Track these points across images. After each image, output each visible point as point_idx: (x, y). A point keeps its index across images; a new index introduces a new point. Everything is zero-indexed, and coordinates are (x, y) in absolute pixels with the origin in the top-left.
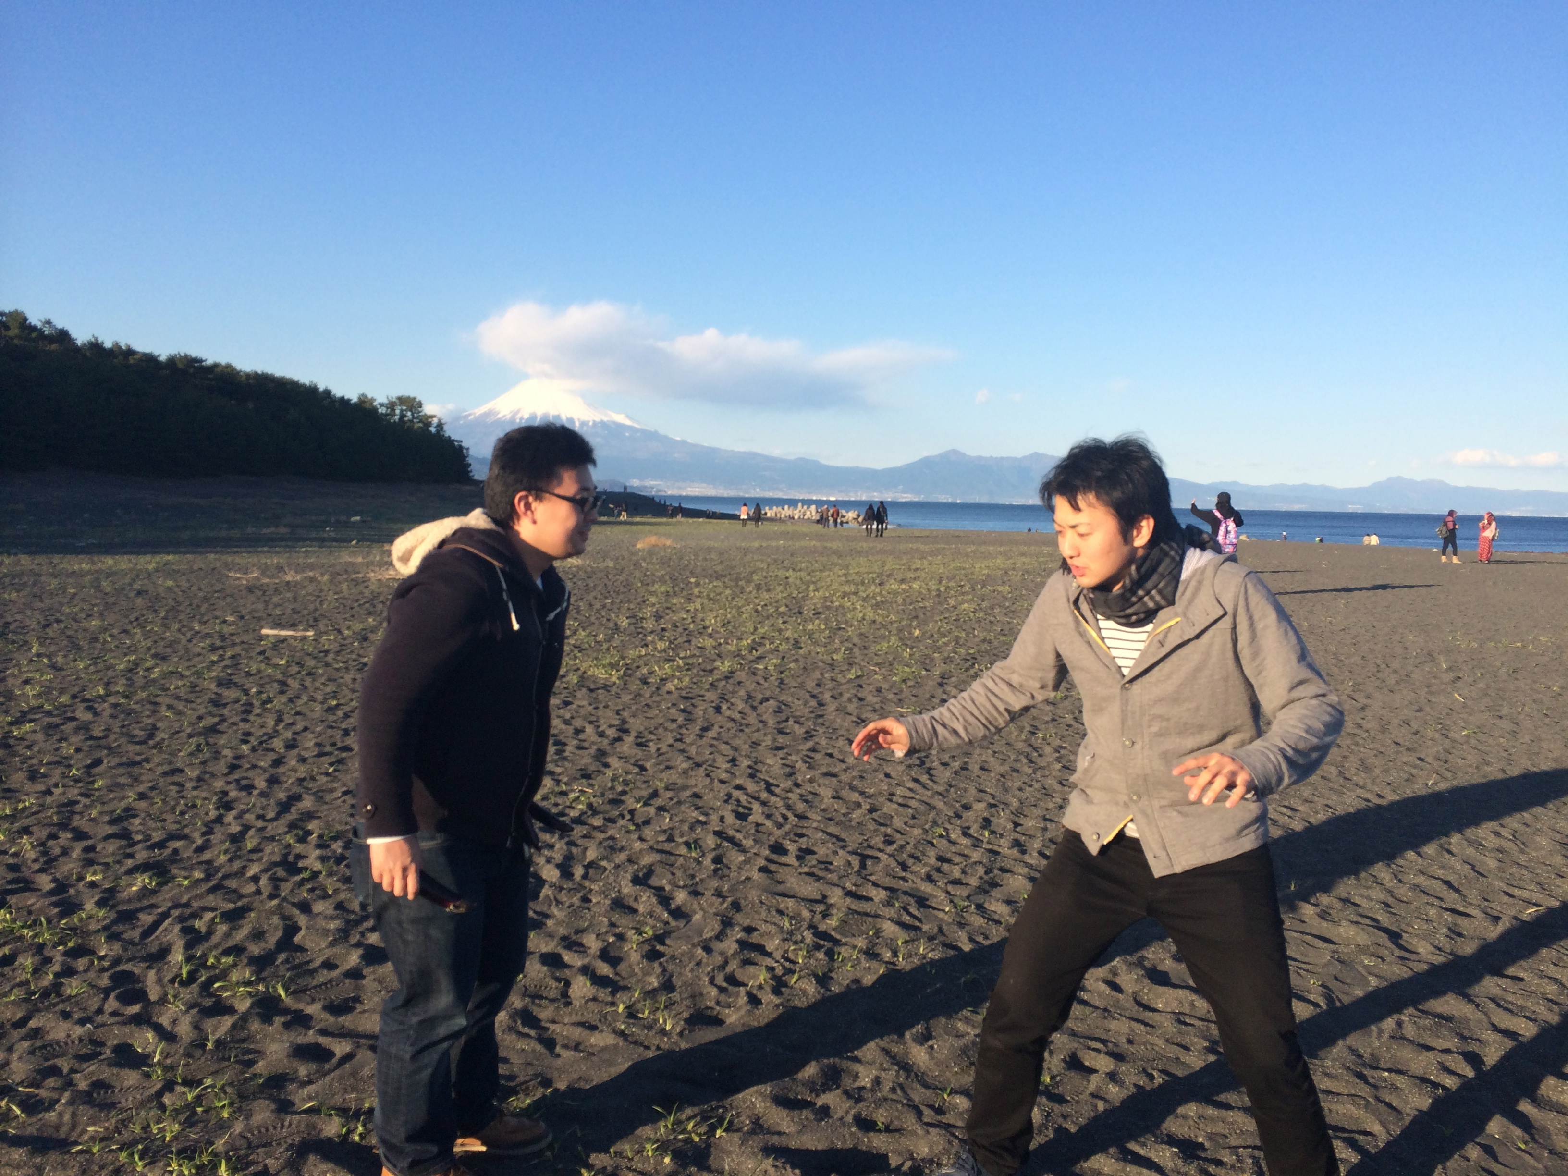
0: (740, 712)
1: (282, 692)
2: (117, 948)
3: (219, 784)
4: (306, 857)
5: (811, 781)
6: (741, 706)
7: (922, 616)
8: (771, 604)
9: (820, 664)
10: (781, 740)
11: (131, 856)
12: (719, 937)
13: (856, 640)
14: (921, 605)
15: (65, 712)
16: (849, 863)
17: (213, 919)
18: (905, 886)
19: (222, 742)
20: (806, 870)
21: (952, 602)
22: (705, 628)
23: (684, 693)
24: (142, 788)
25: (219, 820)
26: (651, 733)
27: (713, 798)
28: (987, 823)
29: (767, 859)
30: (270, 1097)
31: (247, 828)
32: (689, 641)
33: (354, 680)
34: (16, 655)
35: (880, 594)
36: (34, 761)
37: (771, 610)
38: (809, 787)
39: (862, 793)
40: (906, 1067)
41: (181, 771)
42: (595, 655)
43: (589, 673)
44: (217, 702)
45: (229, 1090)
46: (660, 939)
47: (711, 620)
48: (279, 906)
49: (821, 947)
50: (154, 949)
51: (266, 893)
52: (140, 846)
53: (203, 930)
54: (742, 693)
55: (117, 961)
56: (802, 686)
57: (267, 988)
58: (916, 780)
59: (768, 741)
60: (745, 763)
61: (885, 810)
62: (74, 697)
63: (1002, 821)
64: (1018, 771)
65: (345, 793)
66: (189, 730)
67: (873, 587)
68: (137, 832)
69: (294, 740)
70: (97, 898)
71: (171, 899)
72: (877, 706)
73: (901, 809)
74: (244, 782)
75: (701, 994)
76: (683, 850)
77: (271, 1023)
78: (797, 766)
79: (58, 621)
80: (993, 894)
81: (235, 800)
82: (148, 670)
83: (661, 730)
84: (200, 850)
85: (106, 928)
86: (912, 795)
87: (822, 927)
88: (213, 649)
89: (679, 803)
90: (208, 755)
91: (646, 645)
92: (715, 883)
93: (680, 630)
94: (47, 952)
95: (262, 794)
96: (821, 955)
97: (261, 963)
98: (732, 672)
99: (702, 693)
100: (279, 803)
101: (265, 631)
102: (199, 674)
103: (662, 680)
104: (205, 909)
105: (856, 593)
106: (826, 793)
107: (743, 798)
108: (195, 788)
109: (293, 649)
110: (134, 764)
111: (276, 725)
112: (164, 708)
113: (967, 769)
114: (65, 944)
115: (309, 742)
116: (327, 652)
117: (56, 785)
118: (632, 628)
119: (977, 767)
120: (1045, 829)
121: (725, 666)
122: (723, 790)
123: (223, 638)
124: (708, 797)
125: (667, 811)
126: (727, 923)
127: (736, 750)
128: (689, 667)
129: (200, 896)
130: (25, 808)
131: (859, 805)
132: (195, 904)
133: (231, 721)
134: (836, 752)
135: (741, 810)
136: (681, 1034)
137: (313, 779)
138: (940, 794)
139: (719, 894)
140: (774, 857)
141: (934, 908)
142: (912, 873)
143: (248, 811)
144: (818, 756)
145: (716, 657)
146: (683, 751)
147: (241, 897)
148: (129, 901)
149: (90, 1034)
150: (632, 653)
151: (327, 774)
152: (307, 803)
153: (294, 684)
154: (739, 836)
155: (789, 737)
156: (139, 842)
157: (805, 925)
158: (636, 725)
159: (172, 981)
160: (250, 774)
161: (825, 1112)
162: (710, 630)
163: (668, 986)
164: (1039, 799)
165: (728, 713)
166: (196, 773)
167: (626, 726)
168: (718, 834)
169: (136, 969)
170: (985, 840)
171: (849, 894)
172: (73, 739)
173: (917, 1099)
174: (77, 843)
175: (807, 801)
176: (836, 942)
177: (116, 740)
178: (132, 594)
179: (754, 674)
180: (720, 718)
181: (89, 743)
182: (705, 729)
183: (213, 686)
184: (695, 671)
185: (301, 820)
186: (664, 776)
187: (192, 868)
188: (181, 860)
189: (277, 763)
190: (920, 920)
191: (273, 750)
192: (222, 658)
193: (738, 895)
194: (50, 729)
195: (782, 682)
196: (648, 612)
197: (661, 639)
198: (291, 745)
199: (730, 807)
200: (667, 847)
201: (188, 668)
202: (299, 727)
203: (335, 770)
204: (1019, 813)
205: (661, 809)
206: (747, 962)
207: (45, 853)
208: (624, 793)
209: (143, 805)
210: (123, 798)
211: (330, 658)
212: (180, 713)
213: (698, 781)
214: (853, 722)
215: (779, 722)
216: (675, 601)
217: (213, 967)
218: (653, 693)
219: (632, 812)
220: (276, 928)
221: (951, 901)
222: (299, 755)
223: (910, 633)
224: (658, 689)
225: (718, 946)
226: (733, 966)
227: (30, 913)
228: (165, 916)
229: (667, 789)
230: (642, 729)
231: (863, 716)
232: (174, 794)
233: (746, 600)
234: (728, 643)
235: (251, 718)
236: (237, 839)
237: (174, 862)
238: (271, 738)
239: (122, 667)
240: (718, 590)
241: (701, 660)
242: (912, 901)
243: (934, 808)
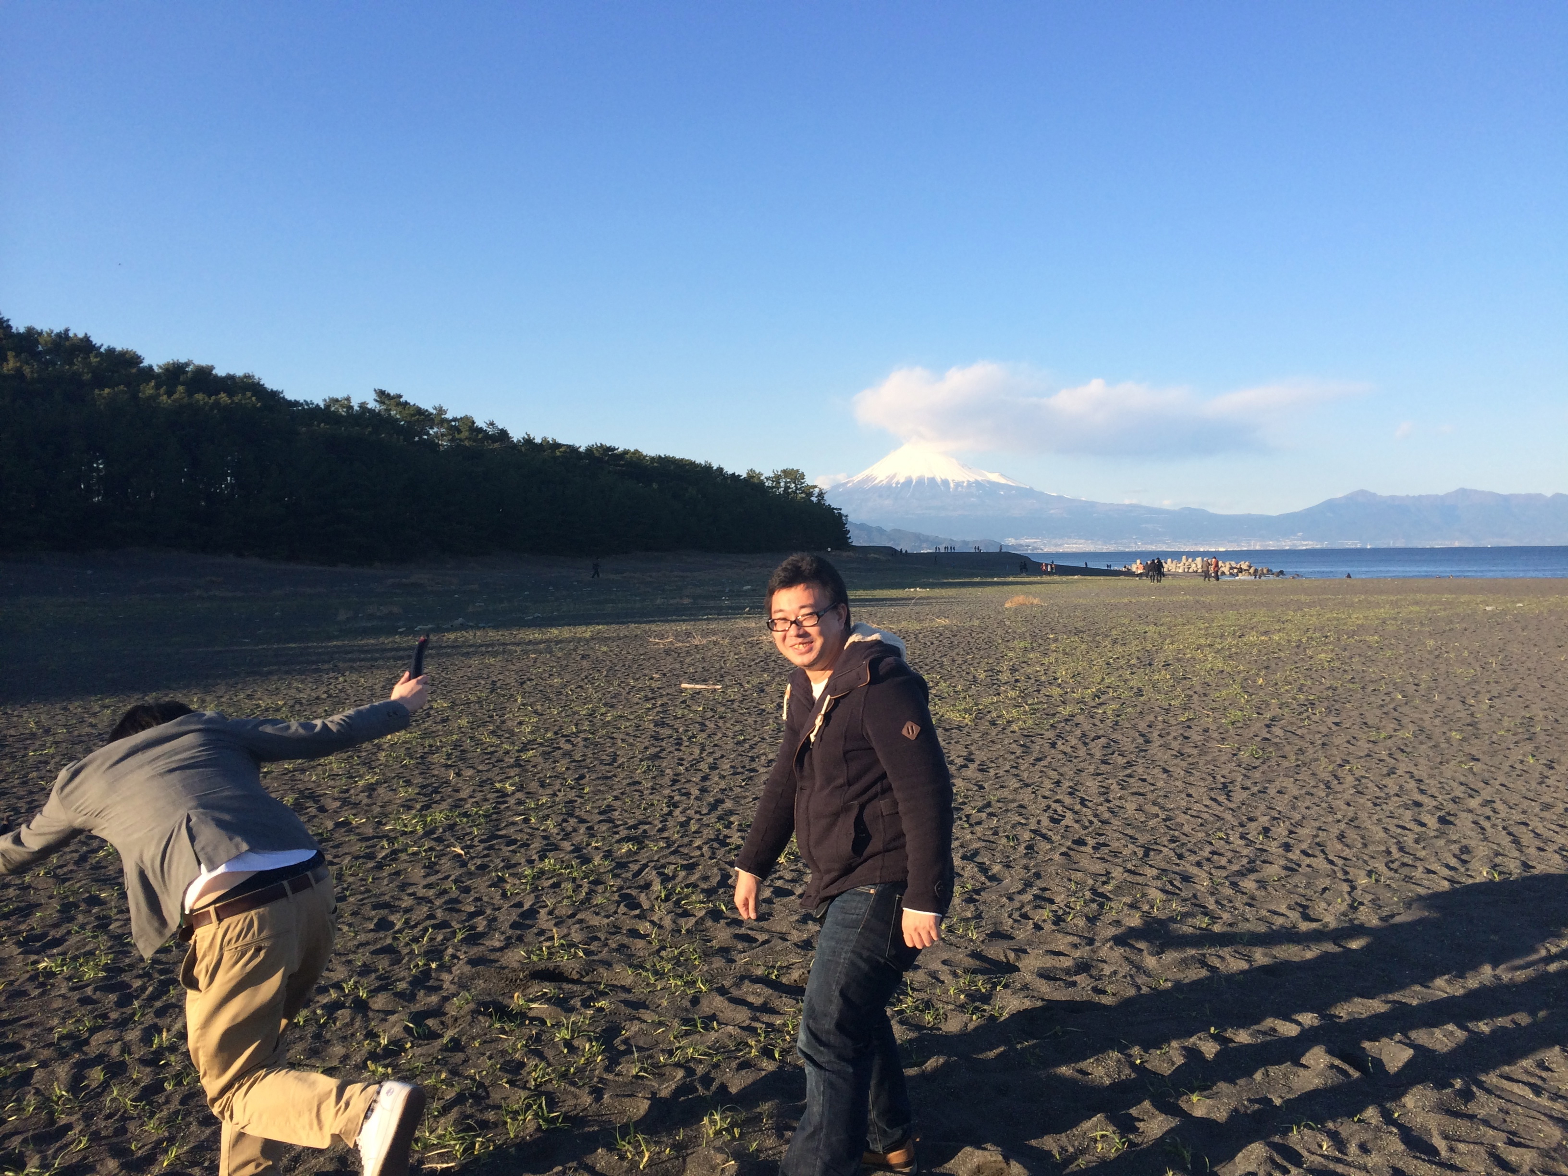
0: (1072, 747)
1: (702, 731)
2: (619, 882)
3: (667, 792)
4: (731, 837)
5: (1120, 798)
6: (1074, 742)
7: (1274, 665)
8: (1123, 657)
9: (1157, 709)
10: (1103, 768)
11: (617, 833)
12: (1019, 893)
13: (1198, 688)
14: (1276, 655)
15: (552, 744)
16: (1135, 853)
17: (676, 868)
18: (1176, 869)
19: (664, 764)
20: (1099, 856)
21: (1309, 652)
22: (1055, 679)
23: (1026, 733)
24: (615, 793)
25: (670, 813)
26: (992, 762)
27: (1036, 808)
28: (1266, 830)
29: (1069, 848)
30: (722, 956)
31: (690, 819)
32: (1039, 691)
33: (756, 722)
34: (507, 705)
35: (1237, 646)
36: (540, 775)
37: (1122, 662)
38: (1117, 802)
39: (1162, 808)
40: (1139, 968)
41: (640, 783)
42: (952, 703)
43: (946, 717)
44: (656, 738)
45: (698, 950)
46: (977, 892)
47: (1062, 672)
48: (717, 864)
49: (1096, 901)
50: (642, 883)
51: (707, 856)
52: (622, 827)
53: (671, 874)
54: (1078, 732)
55: (621, 888)
56: (1134, 727)
57: (715, 906)
58: (1212, 799)
59: (1092, 769)
60: (1067, 784)
61: (1178, 820)
62: (556, 733)
63: (1279, 830)
64: (1312, 795)
65: (755, 799)
66: (640, 756)
67: (1229, 640)
68: (618, 820)
69: (715, 763)
70: (601, 855)
71: (647, 857)
72: (1199, 743)
73: (1192, 819)
74: (683, 791)
75: (1001, 923)
76: (1004, 841)
77: (718, 922)
78: (1112, 787)
79: (529, 680)
80: (1249, 877)
81: (679, 802)
82: (602, 714)
83: (1000, 760)
84: (661, 830)
85: (611, 871)
86: (1206, 810)
87: (1100, 890)
88: (647, 699)
89: (1007, 811)
90: (656, 773)
91: (999, 694)
92: (1024, 861)
93: (1032, 681)
94: (578, 882)
95: (697, 798)
96: (1094, 906)
97: (710, 893)
98: (1073, 716)
99: (1043, 732)
100: (709, 804)
101: (684, 685)
102: (640, 718)
103: (1008, 722)
104: (670, 863)
105: (1210, 646)
106: (1130, 807)
107: (1060, 809)
108: (651, 794)
109: (708, 699)
110: (607, 778)
111: (701, 753)
112: (620, 741)
113: (1265, 792)
114: (588, 878)
115: (725, 765)
116: (733, 701)
117: (560, 791)
118: (989, 679)
119: (1275, 791)
120: (1317, 836)
121: (1066, 711)
122: (1044, 803)
123: (653, 691)
124: (1032, 808)
125: (995, 816)
126: (1028, 884)
127: (1062, 775)
128: (1034, 711)
129: (665, 856)
130: (543, 804)
131: (1157, 816)
132: (663, 861)
133: (669, 750)
134: (1149, 778)
135: (1056, 817)
136: (983, 942)
137: (731, 789)
138: (1232, 810)
139: (1026, 868)
140: (1075, 847)
141: (1194, 883)
142: (1188, 862)
143: (689, 808)
144: (1132, 780)
145: (1061, 703)
146: (1017, 775)
147: (691, 858)
148: (622, 857)
149: (612, 921)
150: (985, 701)
151: (741, 787)
152: (729, 804)
153: (711, 725)
154: (1050, 833)
155: (1111, 766)
156: (621, 825)
157: (1088, 888)
158: (981, 756)
159: (657, 899)
160: (687, 786)
161: (1074, 984)
162: (1060, 681)
163: (979, 916)
164: (1321, 815)
165: (1062, 748)
166: (650, 785)
167: (972, 757)
168: (1034, 831)
169: (634, 892)
170: (1258, 842)
171: (1130, 871)
172: (563, 762)
173: (1139, 982)
174: (581, 825)
175: (1112, 812)
176: (1109, 899)
177: (591, 763)
178: (578, 658)
179: (1092, 717)
180: (1053, 751)
181: (574, 764)
182: (1039, 760)
183: (652, 726)
184: (1038, 715)
185: (726, 815)
186: (998, 793)
187: (657, 841)
188: (650, 836)
189: (705, 778)
190: (1180, 889)
191: (701, 770)
192: (654, 706)
193: (1041, 869)
194: (546, 755)
195: (1117, 723)
196: (1005, 666)
197: (1013, 689)
198: (713, 767)
199: (1047, 815)
200: (992, 838)
201: (632, 713)
202: (718, 755)
203: (746, 784)
204: (1299, 824)
205: (991, 815)
206: (1036, 907)
207: (563, 830)
208: (964, 803)
209: (618, 804)
210: (605, 799)
211: (736, 704)
212: (631, 745)
213: (1026, 796)
214: (1172, 755)
215: (1105, 755)
216: (1031, 656)
217: (679, 893)
218: (1000, 732)
219: (968, 816)
220: (716, 874)
221: (1211, 879)
222: (719, 774)
223: (1255, 681)
224: (1004, 729)
225: (1018, 898)
226: (1027, 908)
227: (563, 862)
228: (645, 866)
229: (998, 801)
230: (985, 759)
231: (1183, 751)
232: (637, 797)
233: (1099, 654)
234: (1074, 692)
235: (682, 748)
236: (684, 825)
237: (646, 837)
238: (698, 762)
239: (584, 712)
240: (1075, 645)
241: (1045, 706)
242: (1178, 877)
243: (1223, 819)
